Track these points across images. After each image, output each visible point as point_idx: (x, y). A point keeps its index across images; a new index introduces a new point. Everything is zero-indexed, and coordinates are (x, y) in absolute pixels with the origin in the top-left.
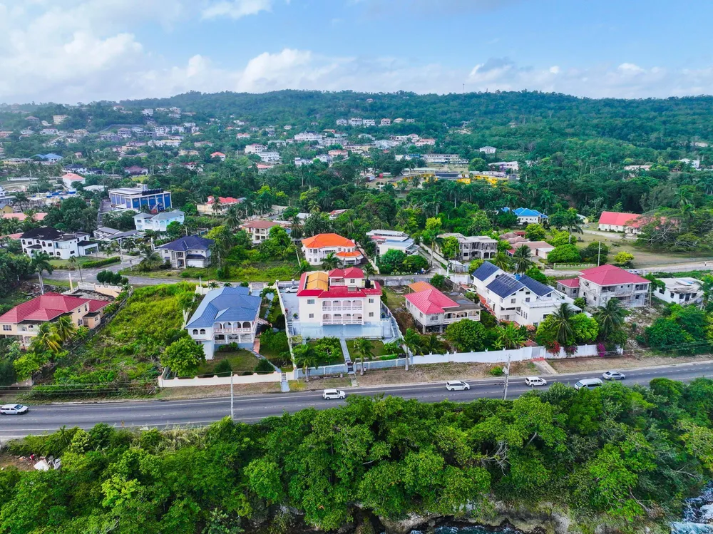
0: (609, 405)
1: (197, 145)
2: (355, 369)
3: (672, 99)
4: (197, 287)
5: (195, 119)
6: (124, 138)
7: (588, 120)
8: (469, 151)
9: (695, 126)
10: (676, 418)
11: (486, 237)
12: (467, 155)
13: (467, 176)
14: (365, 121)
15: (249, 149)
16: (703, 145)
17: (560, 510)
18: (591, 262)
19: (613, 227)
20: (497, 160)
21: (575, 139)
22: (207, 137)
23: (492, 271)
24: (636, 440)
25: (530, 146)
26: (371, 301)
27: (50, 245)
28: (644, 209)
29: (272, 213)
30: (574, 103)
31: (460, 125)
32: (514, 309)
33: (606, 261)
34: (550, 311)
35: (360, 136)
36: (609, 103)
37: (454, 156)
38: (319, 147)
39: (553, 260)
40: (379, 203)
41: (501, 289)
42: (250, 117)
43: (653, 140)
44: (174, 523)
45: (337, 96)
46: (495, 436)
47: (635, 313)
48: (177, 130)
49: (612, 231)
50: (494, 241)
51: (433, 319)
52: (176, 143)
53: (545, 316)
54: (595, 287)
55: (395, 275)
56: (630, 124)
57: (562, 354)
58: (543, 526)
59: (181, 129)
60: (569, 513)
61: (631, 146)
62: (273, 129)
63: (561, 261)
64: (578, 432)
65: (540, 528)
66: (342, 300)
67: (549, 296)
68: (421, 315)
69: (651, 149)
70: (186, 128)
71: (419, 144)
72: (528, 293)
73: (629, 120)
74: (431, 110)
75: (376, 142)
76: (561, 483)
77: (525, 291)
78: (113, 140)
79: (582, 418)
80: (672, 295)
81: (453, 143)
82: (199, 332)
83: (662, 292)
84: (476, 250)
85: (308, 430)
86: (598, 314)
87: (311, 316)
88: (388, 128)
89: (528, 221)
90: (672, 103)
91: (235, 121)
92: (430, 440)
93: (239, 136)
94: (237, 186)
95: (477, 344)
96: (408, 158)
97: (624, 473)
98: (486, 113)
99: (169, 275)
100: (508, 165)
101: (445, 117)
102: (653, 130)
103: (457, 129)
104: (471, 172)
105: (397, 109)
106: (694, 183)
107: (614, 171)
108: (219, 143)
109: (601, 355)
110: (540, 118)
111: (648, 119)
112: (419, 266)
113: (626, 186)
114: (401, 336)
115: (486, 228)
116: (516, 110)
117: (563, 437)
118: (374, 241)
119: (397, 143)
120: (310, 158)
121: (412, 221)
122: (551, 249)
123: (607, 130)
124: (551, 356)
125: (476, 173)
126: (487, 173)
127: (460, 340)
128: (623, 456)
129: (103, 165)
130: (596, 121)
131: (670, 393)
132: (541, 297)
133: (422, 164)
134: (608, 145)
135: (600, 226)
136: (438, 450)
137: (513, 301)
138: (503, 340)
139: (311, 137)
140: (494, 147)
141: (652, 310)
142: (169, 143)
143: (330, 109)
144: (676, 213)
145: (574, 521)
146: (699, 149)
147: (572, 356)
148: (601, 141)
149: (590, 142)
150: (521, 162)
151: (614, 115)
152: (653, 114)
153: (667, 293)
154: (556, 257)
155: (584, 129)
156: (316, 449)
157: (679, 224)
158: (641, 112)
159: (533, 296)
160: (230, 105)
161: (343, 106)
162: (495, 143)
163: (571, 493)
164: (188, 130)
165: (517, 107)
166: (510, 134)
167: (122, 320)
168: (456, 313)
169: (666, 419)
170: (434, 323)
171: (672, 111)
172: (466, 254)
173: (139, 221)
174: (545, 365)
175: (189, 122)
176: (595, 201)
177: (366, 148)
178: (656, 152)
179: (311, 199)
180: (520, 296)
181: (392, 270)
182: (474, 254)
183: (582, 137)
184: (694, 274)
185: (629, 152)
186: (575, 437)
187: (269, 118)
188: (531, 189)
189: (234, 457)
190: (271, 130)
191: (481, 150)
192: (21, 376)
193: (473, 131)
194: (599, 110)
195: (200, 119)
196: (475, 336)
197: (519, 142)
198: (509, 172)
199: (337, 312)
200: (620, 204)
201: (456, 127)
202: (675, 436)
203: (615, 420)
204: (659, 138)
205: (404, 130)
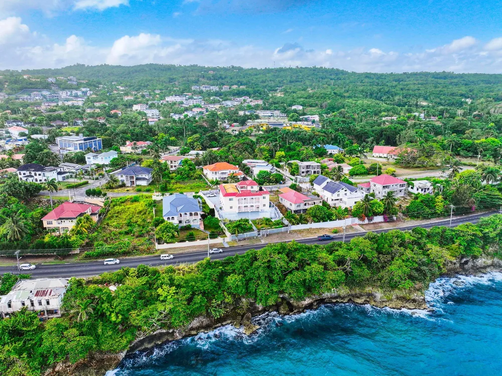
0: (395, 240)
1: (97, 104)
2: (261, 235)
3: (405, 73)
4: (153, 196)
5: (88, 85)
6: (37, 100)
7: (357, 87)
8: (285, 109)
9: (420, 92)
10: (425, 244)
11: (313, 162)
12: (286, 111)
13: (288, 125)
14: (212, 87)
15: (135, 107)
16: (425, 104)
17: (376, 290)
18: (373, 174)
19: (381, 155)
20: (304, 114)
21: (350, 100)
22: (103, 99)
23: (324, 180)
24: (409, 253)
25: (324, 105)
26: (264, 198)
27: (40, 175)
28: (398, 143)
29: (171, 151)
30: (346, 75)
31: (276, 90)
32: (338, 200)
33: (381, 173)
34: (358, 200)
35: (211, 98)
36: (368, 76)
37: (276, 112)
38: (184, 106)
39: (353, 174)
40: (244, 143)
41: (331, 189)
42: (128, 84)
43: (397, 101)
44: (197, 306)
45: (188, 69)
46: (345, 256)
47: (400, 200)
48: (77, 93)
49: (380, 157)
50: (319, 164)
51: (298, 206)
52: (80, 103)
53: (356, 203)
54: (379, 187)
55: (266, 185)
56: (382, 90)
57: (366, 221)
58: (368, 299)
59: (79, 93)
60: (380, 291)
61: (384, 105)
62: (148, 93)
63: (357, 174)
64: (382, 253)
65: (367, 300)
66: (249, 198)
67: (356, 192)
68: (291, 205)
69: (395, 106)
70: (83, 92)
71: (252, 104)
72: (346, 191)
73: (381, 87)
74: (255, 79)
75: (223, 102)
76: (376, 278)
77: (344, 189)
78: (29, 101)
79: (383, 246)
80: (418, 189)
81: (275, 103)
82: (171, 219)
83: (412, 188)
84: (308, 170)
85: (255, 259)
86: (383, 200)
87: (231, 208)
88: (228, 92)
89: (333, 153)
90: (405, 76)
91: (117, 87)
92: (315, 259)
93: (126, 98)
94: (141, 133)
95: (324, 218)
96: (248, 113)
97: (405, 268)
98: (291, 82)
99: (128, 191)
100: (311, 117)
101: (265, 84)
102: (396, 94)
103: (275, 93)
104: (290, 122)
105: (231, 78)
106: (422, 127)
107: (377, 121)
108: (113, 103)
109: (386, 221)
110: (327, 85)
111: (392, 86)
112: (279, 180)
113: (386, 130)
114: (281, 215)
115: (311, 157)
116: (310, 79)
117: (376, 255)
118: (249, 166)
119: (238, 103)
120: (181, 114)
121: (266, 154)
122: (351, 168)
123: (369, 94)
124: (361, 222)
125: (294, 123)
126: (300, 122)
127: (315, 216)
128: (403, 261)
129: (35, 120)
130: (361, 88)
131: (421, 233)
132: (352, 193)
133: (257, 117)
134: (371, 104)
135: (374, 154)
136: (320, 263)
137: (338, 195)
138: (336, 215)
139: (178, 99)
140: (301, 105)
141: (408, 198)
142: (76, 103)
143: (184, 79)
144: (416, 145)
145: (382, 295)
146: (423, 107)
147: (372, 222)
148: (366, 102)
149: (360, 102)
150: (320, 115)
151: (372, 84)
152: (395, 83)
153: (415, 188)
154: (354, 172)
155: (355, 93)
156: (263, 265)
157: (417, 152)
158: (388, 82)
159: (348, 192)
160: (109, 74)
161: (193, 76)
162: (301, 103)
163: (380, 282)
164: (85, 93)
165: (311, 78)
166: (310, 97)
167: (112, 217)
168: (310, 202)
169: (421, 245)
170: (299, 208)
171: (405, 81)
172: (303, 172)
173: (89, 158)
174: (358, 227)
175: (84, 87)
176: (369, 140)
177: (217, 106)
178: (399, 108)
179: (195, 141)
180: (342, 192)
181: (264, 182)
182: (307, 172)
183: (354, 99)
184: (427, 179)
185: (384, 108)
186: (381, 255)
187: (143, 85)
188: (331, 133)
189: (217, 275)
190: (146, 93)
191: (293, 108)
192: (75, 247)
193: (285, 94)
194: (362, 81)
195: (92, 85)
196: (323, 213)
197: (317, 102)
198: (313, 122)
199: (246, 205)
200: (383, 141)
201: (273, 92)
202: (425, 252)
203: (399, 246)
204: (399, 99)
205: (239, 94)
